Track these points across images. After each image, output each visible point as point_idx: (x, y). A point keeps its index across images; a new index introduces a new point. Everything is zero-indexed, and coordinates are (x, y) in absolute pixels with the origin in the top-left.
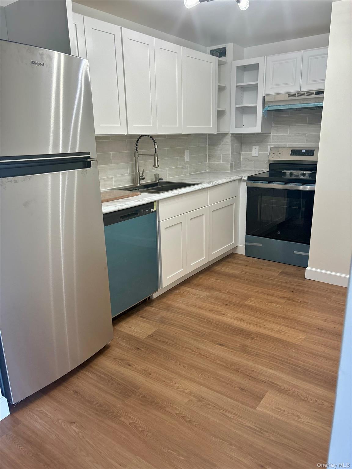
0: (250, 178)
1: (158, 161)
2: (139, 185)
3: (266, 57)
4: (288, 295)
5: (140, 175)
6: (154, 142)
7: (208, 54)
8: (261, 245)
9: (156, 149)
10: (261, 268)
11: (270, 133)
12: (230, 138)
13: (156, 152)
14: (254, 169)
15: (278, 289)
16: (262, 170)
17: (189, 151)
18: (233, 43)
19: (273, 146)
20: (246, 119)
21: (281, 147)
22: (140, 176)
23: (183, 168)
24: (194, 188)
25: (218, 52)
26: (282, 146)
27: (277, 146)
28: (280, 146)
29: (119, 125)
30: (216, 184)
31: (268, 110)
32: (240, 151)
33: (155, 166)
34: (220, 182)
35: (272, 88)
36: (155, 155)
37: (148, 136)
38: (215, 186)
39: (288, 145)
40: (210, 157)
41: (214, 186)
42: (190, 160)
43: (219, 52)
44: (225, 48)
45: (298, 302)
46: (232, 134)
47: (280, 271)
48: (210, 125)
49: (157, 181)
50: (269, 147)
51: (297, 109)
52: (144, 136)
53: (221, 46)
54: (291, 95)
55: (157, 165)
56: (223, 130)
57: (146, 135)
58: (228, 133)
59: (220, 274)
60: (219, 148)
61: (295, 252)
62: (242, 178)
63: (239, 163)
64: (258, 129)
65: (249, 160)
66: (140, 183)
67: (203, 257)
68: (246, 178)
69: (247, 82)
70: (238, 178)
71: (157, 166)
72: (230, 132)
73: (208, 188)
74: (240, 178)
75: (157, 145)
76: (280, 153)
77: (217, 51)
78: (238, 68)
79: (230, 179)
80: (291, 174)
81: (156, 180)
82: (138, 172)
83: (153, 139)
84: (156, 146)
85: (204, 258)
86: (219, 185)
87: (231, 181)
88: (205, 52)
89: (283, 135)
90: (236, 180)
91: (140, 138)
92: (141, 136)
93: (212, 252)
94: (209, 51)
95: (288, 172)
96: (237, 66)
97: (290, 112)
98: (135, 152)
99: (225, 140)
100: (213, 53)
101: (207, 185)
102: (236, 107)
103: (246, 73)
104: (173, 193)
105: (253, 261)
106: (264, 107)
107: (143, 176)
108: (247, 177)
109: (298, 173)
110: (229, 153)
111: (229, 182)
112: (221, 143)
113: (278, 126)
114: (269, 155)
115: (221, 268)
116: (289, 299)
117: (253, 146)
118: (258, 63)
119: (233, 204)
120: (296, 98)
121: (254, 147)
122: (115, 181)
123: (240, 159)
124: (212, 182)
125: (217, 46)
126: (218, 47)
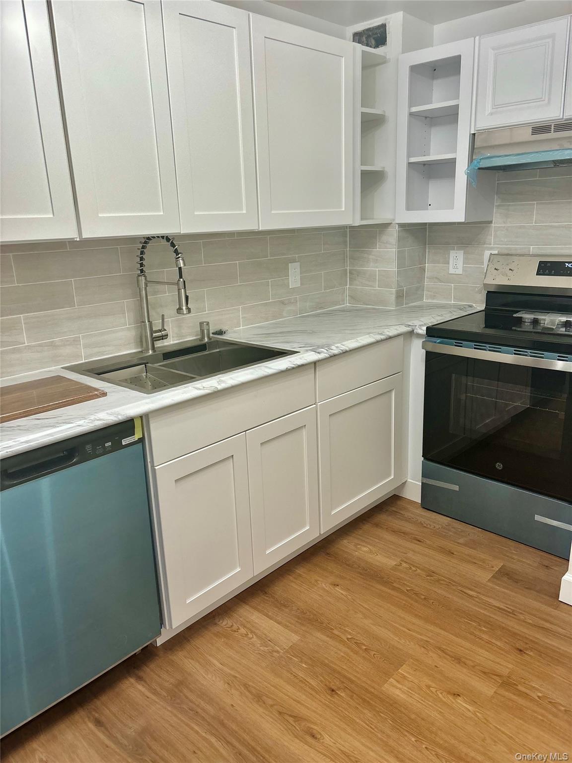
0: (433, 332)
1: (187, 298)
2: (151, 352)
3: (477, 38)
4: (506, 665)
5: (154, 329)
6: (176, 252)
7: (349, 40)
8: (456, 488)
9: (180, 269)
10: (451, 553)
11: (491, 222)
12: (395, 235)
13: (181, 277)
14: (453, 302)
15: (483, 636)
16: (471, 306)
17: (299, 263)
18: (402, 12)
19: (496, 252)
20: (435, 189)
21: (516, 255)
22: (152, 332)
23: (283, 303)
24: (270, 368)
25: (372, 38)
26: (519, 252)
27: (506, 252)
28: (513, 252)
29: (51, 216)
30: (336, 352)
31: (479, 169)
32: (422, 261)
33: (179, 310)
34: (351, 344)
35: (491, 114)
36: (178, 284)
37: (163, 237)
38: (335, 355)
39: (532, 249)
40: (354, 275)
41: (331, 357)
42: (301, 284)
43: (374, 38)
44: (383, 26)
45: (532, 700)
46: (402, 226)
47: (498, 565)
48: (341, 207)
49: (206, 339)
50: (487, 254)
51: (557, 163)
52: (154, 237)
53: (375, 22)
54: (540, 129)
55: (184, 308)
56: (380, 216)
57: (158, 237)
58: (391, 223)
59: (347, 564)
60: (371, 257)
61: (538, 518)
62: (413, 331)
63: (420, 288)
64: (456, 213)
65: (441, 281)
66: (153, 348)
67: (304, 526)
68: (423, 331)
69: (437, 103)
70: (403, 329)
71: (185, 311)
72: (394, 220)
73: (315, 364)
74: (409, 329)
75: (183, 260)
76: (510, 269)
77: (368, 37)
78: (415, 69)
79: (381, 334)
80: (535, 322)
81: (203, 338)
82: (149, 321)
83: (173, 245)
84: (181, 262)
85: (308, 528)
86: (345, 353)
87: (382, 340)
88: (342, 36)
89: (520, 227)
90: (399, 335)
91: (146, 243)
92: (148, 239)
93: (332, 509)
94: (350, 35)
95: (528, 316)
96: (411, 65)
97: (538, 170)
98: (139, 276)
99: (384, 238)
100: (358, 37)
101: (312, 357)
102: (409, 163)
103: (435, 82)
104: (200, 389)
105: (437, 527)
106: (471, 160)
107: (165, 330)
108: (425, 328)
109: (552, 322)
110: (393, 268)
111: (378, 342)
112: (376, 245)
113: (509, 205)
114: (486, 273)
115: (356, 545)
116: (507, 683)
117: (451, 251)
118: (458, 54)
119: (391, 391)
120: (552, 135)
121: (453, 254)
122: (85, 347)
123: (421, 279)
124: (328, 346)
125: (369, 22)
126: (371, 24)
